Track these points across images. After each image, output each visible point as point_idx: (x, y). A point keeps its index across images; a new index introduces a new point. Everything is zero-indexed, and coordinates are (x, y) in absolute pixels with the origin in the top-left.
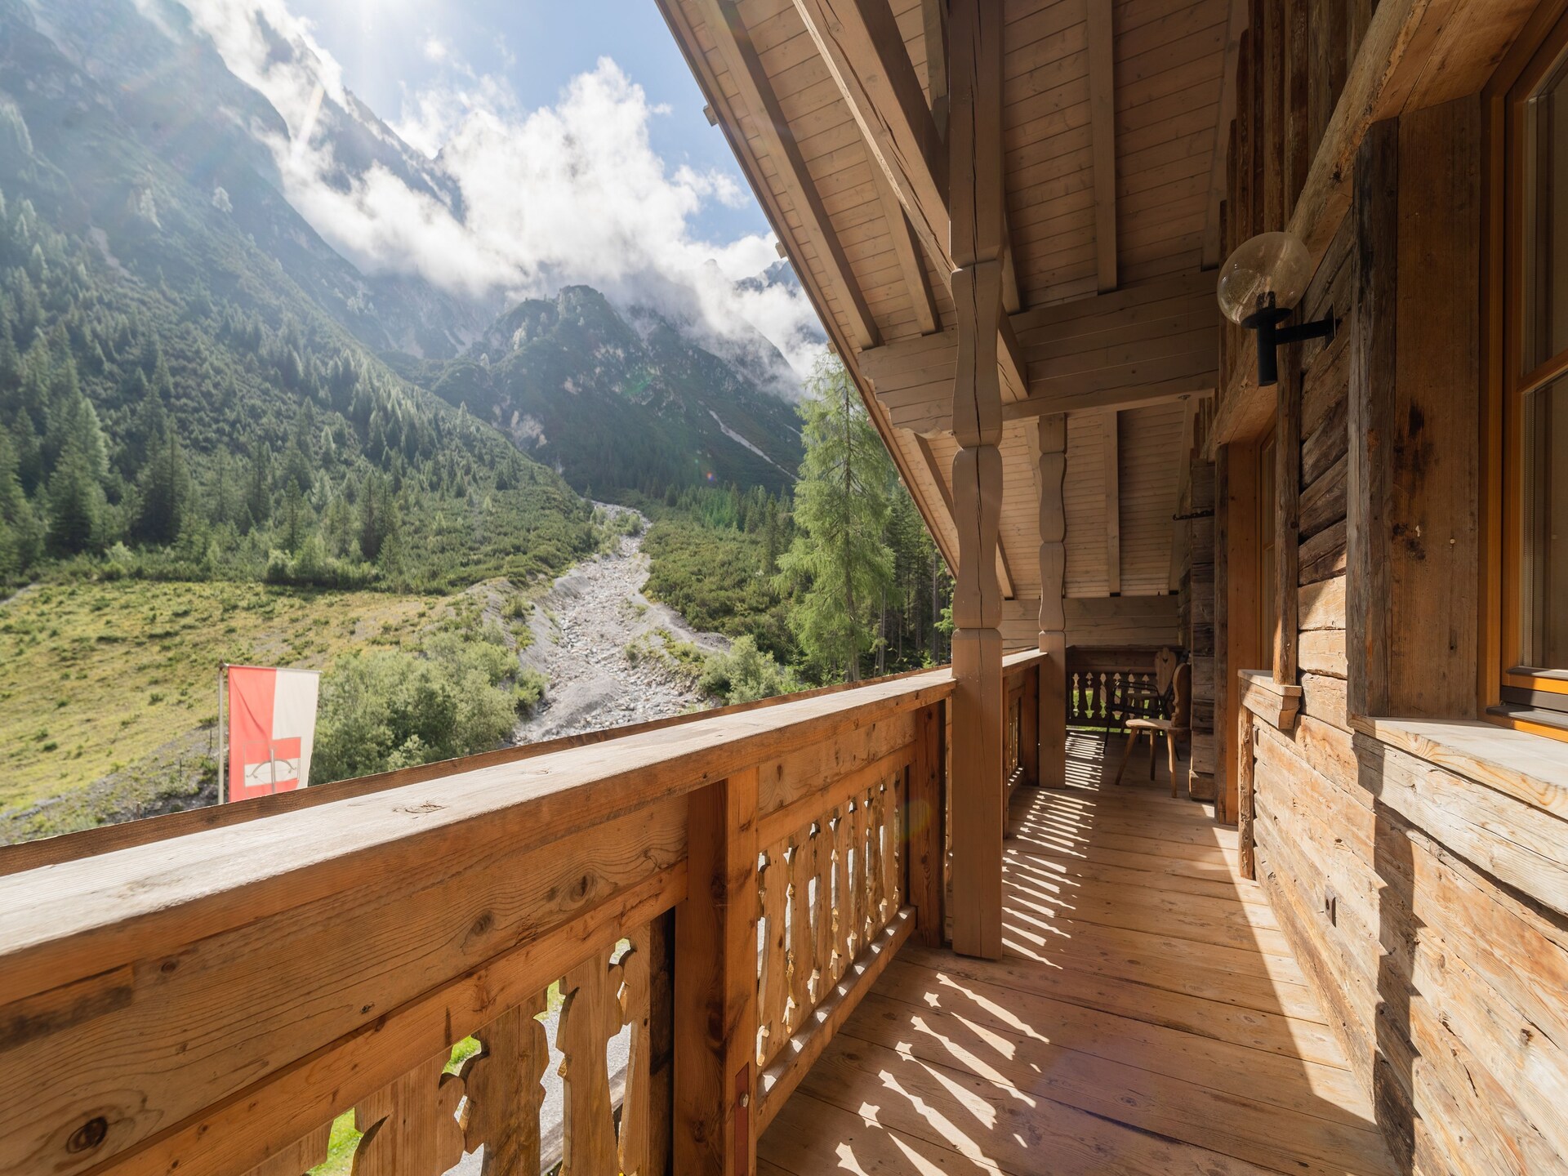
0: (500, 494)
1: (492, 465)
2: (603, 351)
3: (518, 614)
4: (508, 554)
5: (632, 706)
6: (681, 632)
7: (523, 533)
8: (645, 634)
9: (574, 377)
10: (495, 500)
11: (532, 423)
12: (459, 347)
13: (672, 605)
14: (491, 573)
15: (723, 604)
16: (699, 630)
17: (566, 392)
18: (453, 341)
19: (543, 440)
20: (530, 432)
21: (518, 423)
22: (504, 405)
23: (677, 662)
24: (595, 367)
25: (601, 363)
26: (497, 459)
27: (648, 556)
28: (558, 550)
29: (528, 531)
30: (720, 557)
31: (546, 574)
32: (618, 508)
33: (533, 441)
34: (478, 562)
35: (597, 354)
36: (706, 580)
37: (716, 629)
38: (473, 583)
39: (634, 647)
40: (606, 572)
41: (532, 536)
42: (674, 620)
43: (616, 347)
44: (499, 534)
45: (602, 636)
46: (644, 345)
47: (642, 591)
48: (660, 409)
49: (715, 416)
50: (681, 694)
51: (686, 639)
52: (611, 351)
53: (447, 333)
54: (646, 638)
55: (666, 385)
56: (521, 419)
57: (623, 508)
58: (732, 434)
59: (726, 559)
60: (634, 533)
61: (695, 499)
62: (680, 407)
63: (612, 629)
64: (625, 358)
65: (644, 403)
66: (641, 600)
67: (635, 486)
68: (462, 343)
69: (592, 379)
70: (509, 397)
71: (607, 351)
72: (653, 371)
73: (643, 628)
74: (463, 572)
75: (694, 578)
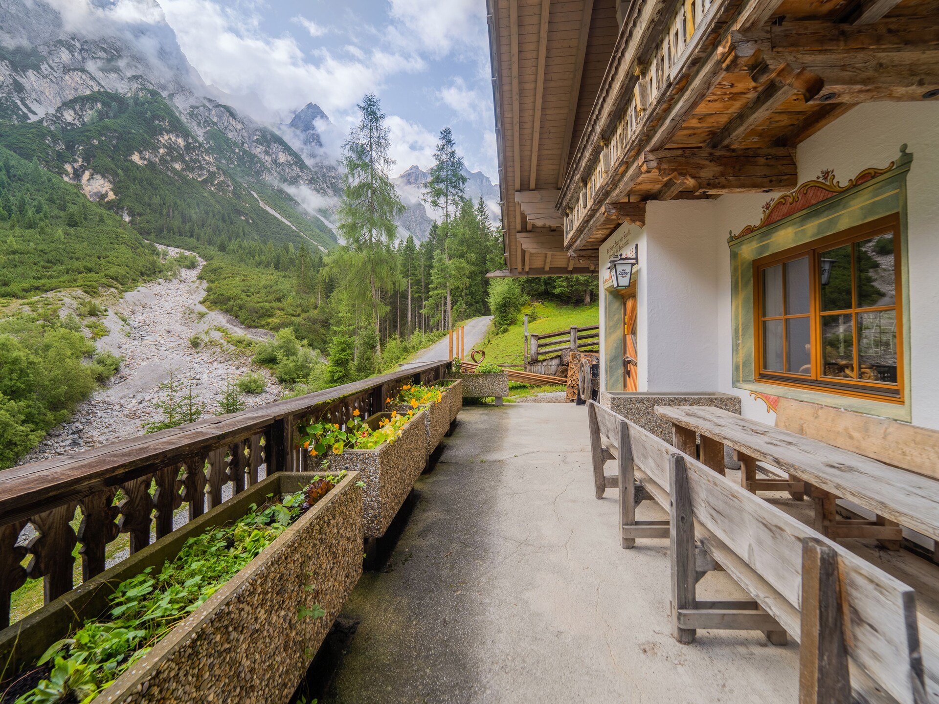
0: (72, 230)
1: (63, 208)
2: (166, 138)
3: (93, 313)
4: (80, 273)
5: (198, 377)
6: (236, 329)
7: (95, 259)
8: (206, 329)
9: (140, 152)
10: (66, 234)
11: (102, 181)
12: (30, 115)
13: (227, 311)
14: (67, 284)
15: (267, 310)
16: (250, 327)
17: (132, 162)
18: (25, 110)
19: (111, 196)
20: (100, 188)
21: (89, 180)
22: (76, 165)
23: (233, 348)
24: (160, 148)
25: (165, 146)
26: (69, 205)
27: (205, 281)
28: (128, 273)
29: (99, 258)
30: (263, 282)
31: (117, 288)
32: (178, 250)
33: (103, 196)
34: (51, 277)
35: (161, 139)
36: (253, 297)
37: (263, 327)
38: (47, 291)
39: (197, 338)
40: (169, 292)
41: (103, 261)
42: (228, 321)
43: (177, 136)
44: (71, 258)
45: (169, 332)
46: (201, 139)
47: (202, 303)
48: (212, 185)
49: (256, 196)
50: (237, 368)
51: (239, 332)
52: (173, 139)
53: (19, 103)
54: (207, 333)
55: (218, 169)
56: (92, 177)
57: (182, 251)
58: (268, 209)
59: (267, 283)
60: (192, 266)
61: (240, 246)
62: (228, 186)
63: (177, 328)
64: (185, 146)
65: (200, 179)
66: (202, 309)
67: (192, 236)
68: (34, 113)
69: (156, 156)
70: (80, 160)
71: (170, 139)
72: (207, 158)
73: (203, 326)
74: (37, 283)
75: (244, 294)
